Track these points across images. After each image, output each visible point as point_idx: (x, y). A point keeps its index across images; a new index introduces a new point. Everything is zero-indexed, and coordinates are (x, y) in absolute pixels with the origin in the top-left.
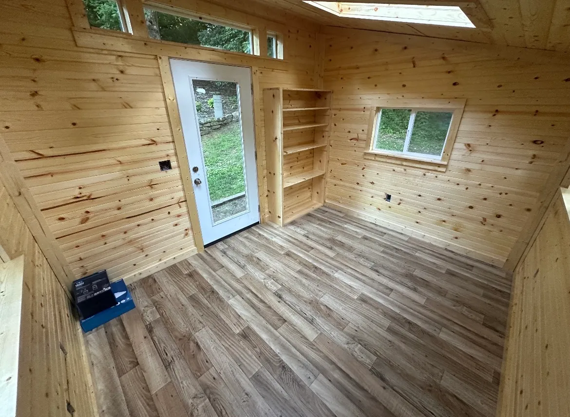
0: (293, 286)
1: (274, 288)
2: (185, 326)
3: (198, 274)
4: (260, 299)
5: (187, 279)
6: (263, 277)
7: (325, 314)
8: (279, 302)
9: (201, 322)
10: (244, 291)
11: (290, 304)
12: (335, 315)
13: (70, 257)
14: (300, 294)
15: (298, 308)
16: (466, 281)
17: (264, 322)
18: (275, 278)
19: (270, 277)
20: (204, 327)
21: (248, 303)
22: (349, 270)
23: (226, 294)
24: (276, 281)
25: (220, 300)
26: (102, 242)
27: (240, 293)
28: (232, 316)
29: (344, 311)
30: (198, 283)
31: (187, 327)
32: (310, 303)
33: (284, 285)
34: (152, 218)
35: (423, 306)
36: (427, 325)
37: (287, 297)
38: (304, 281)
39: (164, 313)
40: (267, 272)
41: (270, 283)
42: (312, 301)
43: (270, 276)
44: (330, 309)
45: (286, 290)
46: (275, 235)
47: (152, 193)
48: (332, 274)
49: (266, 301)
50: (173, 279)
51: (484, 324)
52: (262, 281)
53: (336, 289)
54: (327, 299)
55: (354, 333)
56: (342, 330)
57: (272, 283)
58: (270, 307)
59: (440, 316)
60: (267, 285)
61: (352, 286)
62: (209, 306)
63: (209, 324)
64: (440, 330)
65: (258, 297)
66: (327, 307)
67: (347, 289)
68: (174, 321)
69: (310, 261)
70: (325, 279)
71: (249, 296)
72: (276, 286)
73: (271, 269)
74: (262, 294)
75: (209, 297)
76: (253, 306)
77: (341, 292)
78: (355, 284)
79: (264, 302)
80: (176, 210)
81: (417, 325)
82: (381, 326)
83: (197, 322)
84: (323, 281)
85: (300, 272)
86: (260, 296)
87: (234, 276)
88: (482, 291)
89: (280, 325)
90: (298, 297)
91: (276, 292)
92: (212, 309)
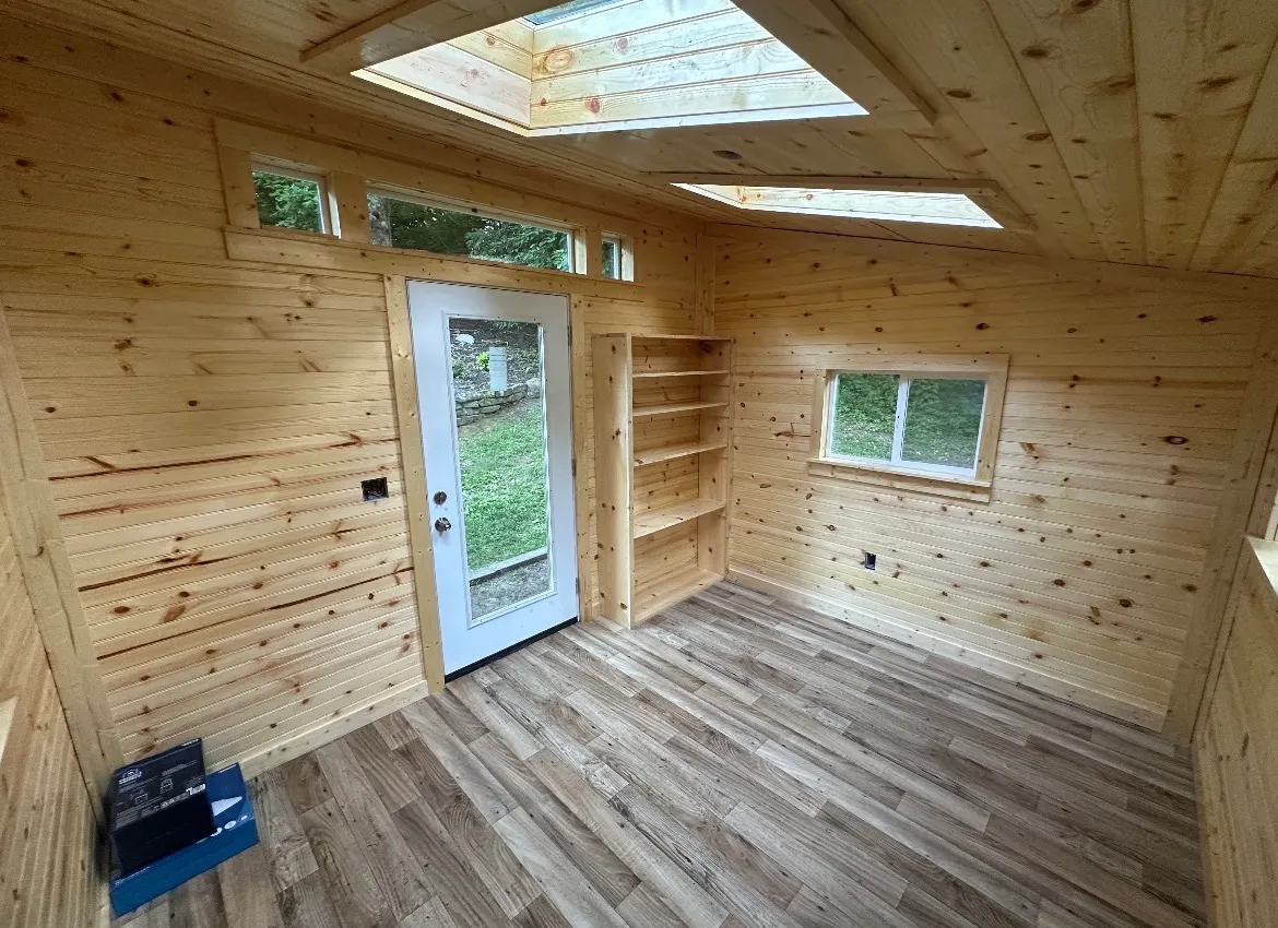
0: (657, 781)
1: (610, 788)
2: (381, 896)
3: (426, 750)
4: (575, 817)
5: (396, 763)
6: (584, 757)
7: (739, 862)
8: (622, 826)
9: (421, 885)
10: (535, 795)
11: (649, 831)
12: (763, 864)
13: (120, 705)
14: (675, 803)
15: (669, 841)
16: (1081, 766)
17: (584, 883)
18: (611, 759)
19: (600, 757)
20: (428, 898)
21: (544, 830)
22: (793, 740)
23: (490, 803)
24: (616, 768)
25: (475, 821)
26: (206, 667)
27: (524, 802)
28: (502, 869)
29: (785, 852)
30: (421, 773)
31: (383, 900)
32: (699, 829)
33: (634, 778)
34: (330, 608)
35: (985, 838)
36: (1003, 892)
37: (641, 811)
38: (684, 767)
39: (330, 860)
40: (591, 744)
41: (599, 772)
42: (705, 823)
43: (599, 755)
44: (750, 845)
45: (641, 794)
46: (614, 651)
47: (338, 550)
48: (750, 749)
49: (591, 825)
50: (363, 763)
51: (1147, 889)
52: (582, 767)
53: (763, 789)
54: (743, 819)
55: (815, 916)
56: (785, 907)
57: (606, 775)
58: (598, 841)
59: (1032, 864)
60: (592, 778)
61: (806, 782)
62: (446, 836)
63: (442, 890)
64: (1038, 905)
65: (570, 812)
66: (742, 839)
67: (790, 788)
68: (351, 881)
69: (699, 716)
70: (736, 763)
71: (547, 809)
72: (614, 782)
73: (603, 736)
74: (580, 804)
75: (448, 813)
76: (556, 837)
77: (776, 798)
78: (808, 776)
79: (585, 828)
80: (387, 590)
81: (977, 893)
82: (884, 895)
83: (412, 884)
84: (731, 767)
85: (674, 744)
86: (574, 809)
87: (516, 757)
88: (1123, 795)
89: (625, 892)
90: (671, 812)
91: (616, 798)
92: (454, 848)
